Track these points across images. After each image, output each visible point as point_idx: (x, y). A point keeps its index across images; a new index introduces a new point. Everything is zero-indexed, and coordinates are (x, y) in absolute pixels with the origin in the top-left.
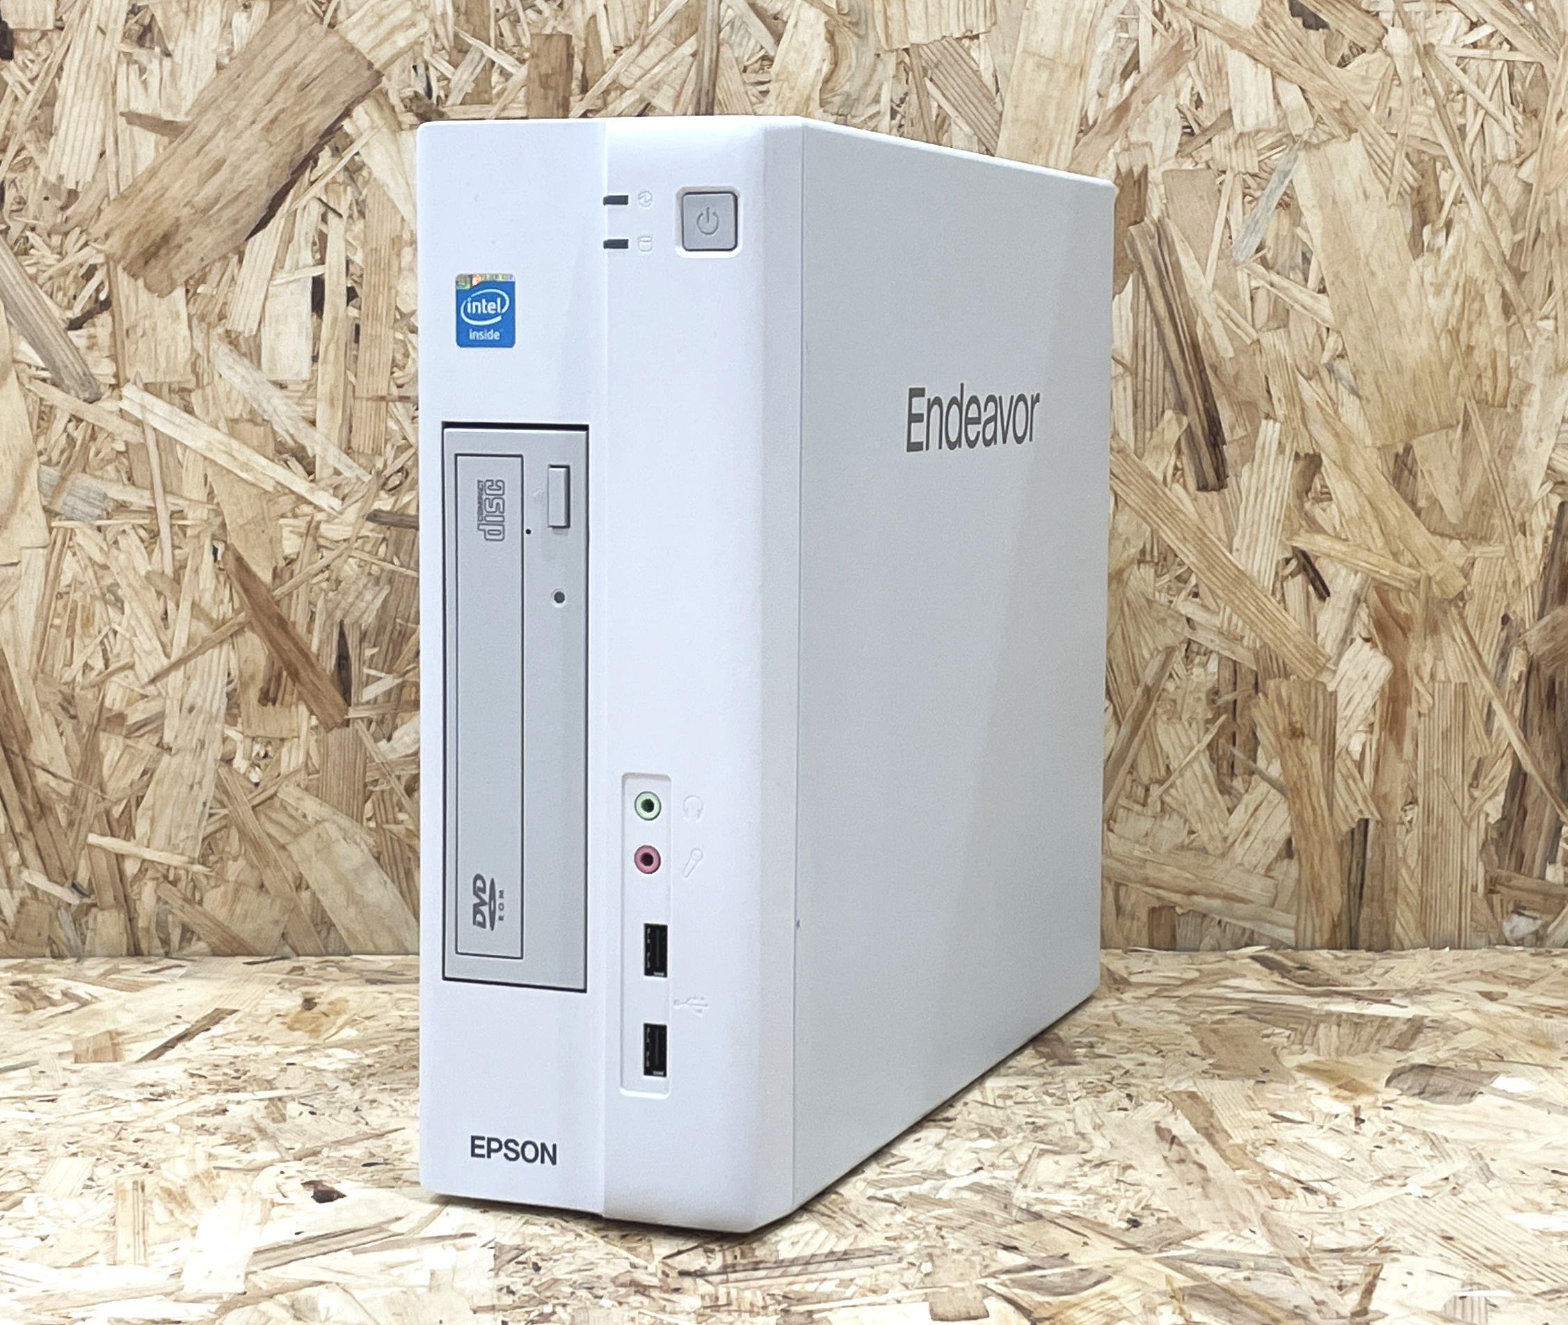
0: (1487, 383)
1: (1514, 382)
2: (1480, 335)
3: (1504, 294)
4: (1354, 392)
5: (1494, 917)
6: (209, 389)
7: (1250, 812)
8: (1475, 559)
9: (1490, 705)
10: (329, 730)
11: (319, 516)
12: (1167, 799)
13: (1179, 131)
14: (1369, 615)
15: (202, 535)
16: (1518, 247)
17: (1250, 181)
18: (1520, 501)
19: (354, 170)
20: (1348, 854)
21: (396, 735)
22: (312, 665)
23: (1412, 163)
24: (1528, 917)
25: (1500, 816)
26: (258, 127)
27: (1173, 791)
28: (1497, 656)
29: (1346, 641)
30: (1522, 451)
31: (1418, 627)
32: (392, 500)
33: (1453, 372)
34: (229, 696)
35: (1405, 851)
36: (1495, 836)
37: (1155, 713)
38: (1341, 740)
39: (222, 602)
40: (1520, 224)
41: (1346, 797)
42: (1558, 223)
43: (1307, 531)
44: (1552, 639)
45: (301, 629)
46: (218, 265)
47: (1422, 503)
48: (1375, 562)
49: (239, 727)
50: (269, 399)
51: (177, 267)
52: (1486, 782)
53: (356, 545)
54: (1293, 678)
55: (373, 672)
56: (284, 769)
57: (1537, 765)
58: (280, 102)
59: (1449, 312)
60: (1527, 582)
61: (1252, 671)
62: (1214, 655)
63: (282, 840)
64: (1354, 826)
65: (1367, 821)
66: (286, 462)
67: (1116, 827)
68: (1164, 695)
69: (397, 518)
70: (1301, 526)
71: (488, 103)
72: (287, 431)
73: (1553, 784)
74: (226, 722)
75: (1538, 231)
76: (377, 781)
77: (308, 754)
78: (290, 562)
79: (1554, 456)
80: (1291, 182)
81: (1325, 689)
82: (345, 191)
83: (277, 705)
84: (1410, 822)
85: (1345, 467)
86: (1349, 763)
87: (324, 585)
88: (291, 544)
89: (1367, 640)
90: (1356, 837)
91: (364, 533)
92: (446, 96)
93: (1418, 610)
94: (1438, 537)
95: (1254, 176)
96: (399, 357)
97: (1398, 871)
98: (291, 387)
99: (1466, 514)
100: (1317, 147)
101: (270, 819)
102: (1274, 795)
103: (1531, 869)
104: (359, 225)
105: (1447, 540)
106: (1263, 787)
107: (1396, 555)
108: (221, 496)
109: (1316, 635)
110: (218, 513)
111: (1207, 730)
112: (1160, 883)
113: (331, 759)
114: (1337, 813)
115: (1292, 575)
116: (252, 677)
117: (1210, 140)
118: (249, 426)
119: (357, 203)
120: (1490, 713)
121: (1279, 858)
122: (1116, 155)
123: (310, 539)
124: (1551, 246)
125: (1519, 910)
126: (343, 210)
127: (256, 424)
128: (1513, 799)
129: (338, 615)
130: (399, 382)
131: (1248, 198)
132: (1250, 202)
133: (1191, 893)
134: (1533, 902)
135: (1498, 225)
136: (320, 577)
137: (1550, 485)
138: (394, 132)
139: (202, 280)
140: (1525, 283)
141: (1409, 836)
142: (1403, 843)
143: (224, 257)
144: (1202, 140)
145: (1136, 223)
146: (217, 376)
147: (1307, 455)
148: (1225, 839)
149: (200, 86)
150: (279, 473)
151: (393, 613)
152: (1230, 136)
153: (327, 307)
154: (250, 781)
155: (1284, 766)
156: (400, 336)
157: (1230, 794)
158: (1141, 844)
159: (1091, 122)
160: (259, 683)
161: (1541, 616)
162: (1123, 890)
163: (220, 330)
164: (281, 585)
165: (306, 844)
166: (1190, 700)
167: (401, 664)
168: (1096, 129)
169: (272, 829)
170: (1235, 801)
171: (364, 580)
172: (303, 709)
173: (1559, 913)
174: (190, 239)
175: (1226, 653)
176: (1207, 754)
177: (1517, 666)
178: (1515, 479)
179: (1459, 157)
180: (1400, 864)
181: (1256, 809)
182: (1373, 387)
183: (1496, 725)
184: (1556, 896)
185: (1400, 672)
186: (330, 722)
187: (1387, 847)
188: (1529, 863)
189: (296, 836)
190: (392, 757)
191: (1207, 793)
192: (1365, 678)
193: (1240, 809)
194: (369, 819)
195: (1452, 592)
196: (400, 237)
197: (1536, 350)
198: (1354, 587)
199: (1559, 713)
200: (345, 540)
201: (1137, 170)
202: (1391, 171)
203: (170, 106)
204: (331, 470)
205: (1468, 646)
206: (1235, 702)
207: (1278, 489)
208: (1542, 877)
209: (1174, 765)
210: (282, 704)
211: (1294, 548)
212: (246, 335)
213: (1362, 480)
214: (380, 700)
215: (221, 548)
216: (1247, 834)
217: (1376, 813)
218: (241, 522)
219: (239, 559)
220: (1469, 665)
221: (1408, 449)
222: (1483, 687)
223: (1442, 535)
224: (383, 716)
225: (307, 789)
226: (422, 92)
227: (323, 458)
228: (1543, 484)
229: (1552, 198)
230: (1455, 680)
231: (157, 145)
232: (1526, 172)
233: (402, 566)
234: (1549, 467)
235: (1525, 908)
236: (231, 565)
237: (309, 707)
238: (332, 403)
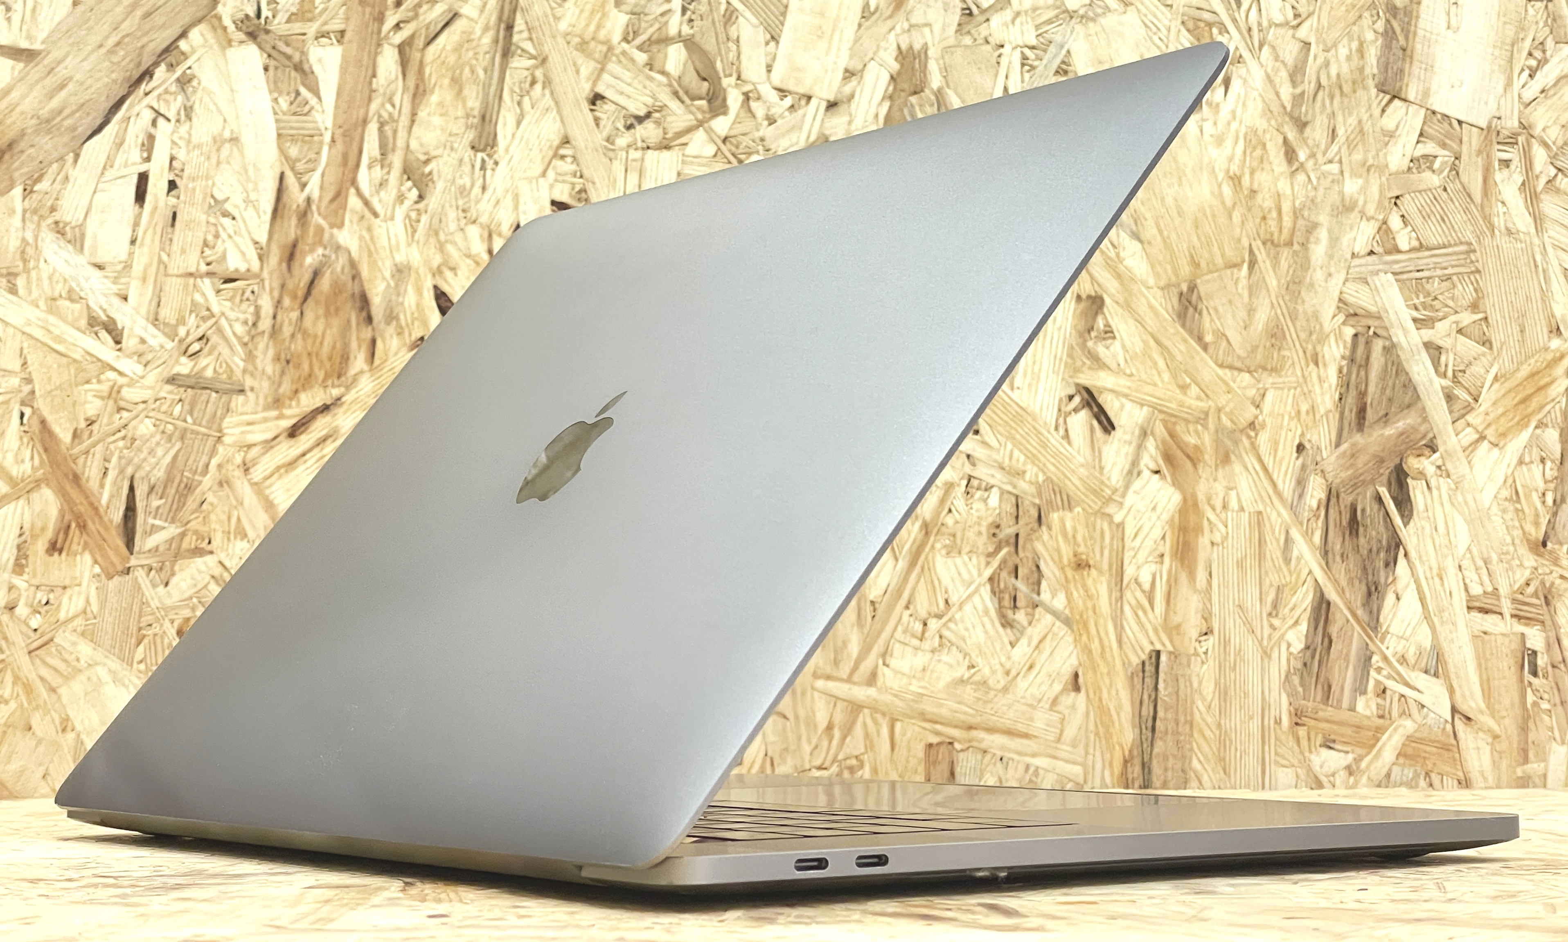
0: (1272, 224)
1: (1301, 222)
2: (1263, 179)
3: (1285, 140)
4: (1136, 236)
5: (1302, 753)
6: (33, 274)
7: (1034, 643)
8: (1266, 390)
9: (1287, 532)
10: (110, 577)
11: (121, 380)
12: (946, 633)
13: (959, 12)
14: (1157, 447)
15: (13, 401)
16: (1298, 99)
17: (1027, 52)
18: (1311, 333)
19: (184, 82)
20: (1139, 687)
21: (174, 581)
22: (101, 518)
23: (1188, 30)
24: (1338, 750)
25: (1302, 646)
26: (103, 51)
27: (952, 625)
28: (1293, 483)
29: (1133, 471)
30: (1312, 285)
31: (1209, 456)
32: (192, 363)
33: (1237, 216)
34: (19, 548)
35: (1200, 683)
36: (1299, 665)
37: (933, 547)
38: (1130, 571)
39: (23, 461)
40: (1299, 78)
41: (1136, 628)
42: (1338, 76)
43: (1090, 368)
44: (1352, 465)
45: (93, 484)
46: (55, 166)
47: (1208, 338)
48: (1162, 396)
49: (25, 577)
50: (87, 279)
51: (17, 169)
52: (1286, 610)
53: (154, 406)
54: (1078, 509)
55: (157, 522)
56: (62, 616)
57: (1342, 593)
58: (126, 27)
59: (1231, 159)
60: (1322, 411)
61: (1034, 504)
62: (995, 490)
63: (54, 685)
64: (1144, 657)
65: (1158, 653)
66: (96, 334)
67: (893, 662)
68: (944, 529)
69: (194, 380)
70: (1084, 363)
71: (310, 20)
72: (101, 307)
73: (1360, 612)
74: (14, 572)
75: (1319, 86)
76: (150, 625)
77: (88, 602)
78: (91, 423)
79: (1345, 289)
80: (1068, 52)
81: (1111, 522)
82: (175, 100)
83: (64, 554)
84: (1206, 653)
85: (1128, 307)
86: (1139, 594)
87: (121, 444)
88: (93, 407)
89: (1157, 472)
90: (1147, 668)
91: (163, 394)
92: (274, 17)
93: (1207, 440)
94: (1227, 371)
95: (1033, 48)
96: (210, 238)
97: (1193, 702)
98: (108, 269)
99: (1254, 349)
100: (1093, 20)
101: (44, 663)
102: (1060, 628)
103: (1340, 701)
104: (184, 129)
105: (1236, 373)
106: (1049, 618)
107: (1184, 388)
108: (33, 367)
109: (1102, 468)
110: (29, 381)
111: (988, 563)
112: (938, 719)
113: (109, 605)
114: (1127, 647)
115: (1076, 410)
116: (43, 529)
117: (988, 20)
118: (67, 303)
119: (185, 110)
120: (1288, 540)
121: (1064, 690)
122: (897, 35)
123: (111, 402)
124: (1332, 97)
125: (1328, 745)
126: (171, 115)
127: (72, 301)
128: (1316, 628)
129: (129, 471)
130: (209, 260)
131: (1027, 68)
132: (1028, 71)
133: (970, 728)
134: (1342, 735)
135: (1277, 80)
136: (119, 435)
137: (1341, 318)
138: (223, 49)
139: (39, 179)
140: (1308, 131)
141: (1205, 667)
142: (1198, 675)
143: (61, 159)
144: (982, 18)
145: (915, 93)
146: (42, 261)
147: (1089, 297)
148: (1008, 673)
149: (57, 20)
150: (89, 343)
151: (181, 467)
152: (1008, 15)
153: (149, 198)
154: (29, 627)
155: (1069, 597)
156: (212, 220)
157: (1012, 627)
158: (919, 680)
159: (872, 9)
160: (49, 534)
161: (1337, 445)
162: (898, 726)
163: (50, 221)
164: (80, 444)
165: (78, 686)
166: (971, 534)
167: (184, 514)
168: (877, 15)
169: (44, 672)
170: (1018, 634)
171: (158, 437)
172: (87, 558)
173: (1374, 746)
174: (32, 146)
175: (1009, 488)
176: (988, 587)
177: (1316, 493)
178: (1305, 313)
179: (1235, 21)
180: (1196, 696)
181: (1040, 642)
182: (1155, 231)
183: (1295, 553)
184: (1368, 729)
185: (1190, 503)
186: (111, 570)
187: (1181, 680)
188: (1337, 693)
189: (67, 678)
190: (168, 602)
191: (989, 626)
192: (1154, 509)
193: (1024, 641)
194: (141, 662)
195: (1243, 422)
196: (221, 135)
197: (1321, 190)
198: (1140, 422)
199: (1362, 541)
200: (144, 402)
201: (917, 46)
202: (1168, 38)
203: (29, 37)
204: (137, 340)
205: (1261, 474)
206: (1017, 535)
207: (1060, 329)
208: (1352, 709)
209: (954, 599)
210: (68, 555)
211: (1077, 385)
212: (73, 224)
213: (1147, 319)
214: (161, 549)
215: (28, 411)
216: (1031, 667)
217: (1168, 643)
218: (49, 388)
219: (43, 422)
220: (1264, 494)
221: (1192, 288)
222: (1279, 514)
223: (1231, 367)
224: (163, 563)
225: (83, 634)
226: (252, 13)
227: (131, 329)
228: (1334, 317)
229: (1330, 55)
230: (1250, 507)
231: (13, 68)
232: (1303, 32)
233: (194, 423)
234: (1340, 300)
235: (1334, 741)
236: (36, 426)
237: (93, 556)
238: (144, 280)
